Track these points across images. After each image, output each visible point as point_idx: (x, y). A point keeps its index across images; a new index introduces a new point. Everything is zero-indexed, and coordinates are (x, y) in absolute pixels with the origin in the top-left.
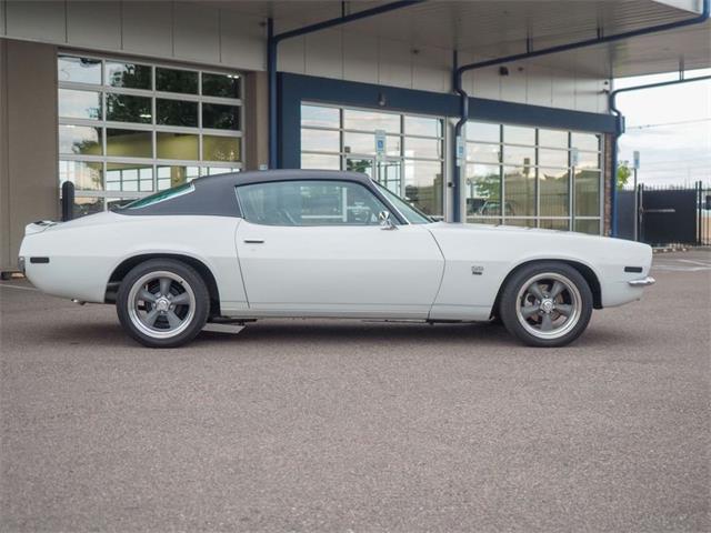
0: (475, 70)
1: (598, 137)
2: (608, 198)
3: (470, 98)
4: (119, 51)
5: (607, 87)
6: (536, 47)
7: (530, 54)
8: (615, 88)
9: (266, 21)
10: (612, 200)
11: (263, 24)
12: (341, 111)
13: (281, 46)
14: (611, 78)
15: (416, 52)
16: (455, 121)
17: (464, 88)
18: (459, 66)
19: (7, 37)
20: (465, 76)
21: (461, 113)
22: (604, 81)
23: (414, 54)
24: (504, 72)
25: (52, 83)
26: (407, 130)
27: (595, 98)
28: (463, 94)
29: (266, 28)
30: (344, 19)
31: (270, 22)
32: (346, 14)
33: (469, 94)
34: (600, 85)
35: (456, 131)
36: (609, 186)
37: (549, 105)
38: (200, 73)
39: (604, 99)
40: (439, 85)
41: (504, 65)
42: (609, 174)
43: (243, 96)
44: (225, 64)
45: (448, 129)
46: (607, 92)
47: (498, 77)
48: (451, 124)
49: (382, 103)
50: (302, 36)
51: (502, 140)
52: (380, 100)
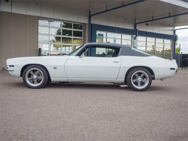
0: (140, 24)
1: (171, 41)
2: (173, 55)
3: (138, 31)
4: (53, 18)
5: (173, 29)
6: (154, 18)
7: (153, 20)
8: (175, 29)
9: (89, 11)
10: (174, 56)
11: (88, 12)
12: (107, 33)
13: (92, 18)
14: (175, 27)
15: (125, 19)
16: (135, 36)
17: (137, 28)
18: (136, 23)
19: (27, 14)
20: (137, 26)
21: (136, 34)
22: (172, 27)
23: (125, 20)
24: (147, 25)
25: (37, 25)
26: (123, 38)
27: (170, 31)
28: (137, 30)
29: (89, 13)
30: (106, 11)
31: (90, 12)
32: (107, 10)
33: (138, 30)
34: (172, 28)
35: (135, 38)
36: (173, 52)
37: (158, 33)
38: (73, 23)
39: (173, 31)
40: (131, 27)
41: (147, 23)
42: (173, 50)
43: (83, 29)
44: (78, 21)
45: (133, 38)
46: (173, 30)
47: (146, 26)
48: (134, 37)
49: (116, 31)
50: (97, 15)
51: (146, 41)
52: (116, 30)
